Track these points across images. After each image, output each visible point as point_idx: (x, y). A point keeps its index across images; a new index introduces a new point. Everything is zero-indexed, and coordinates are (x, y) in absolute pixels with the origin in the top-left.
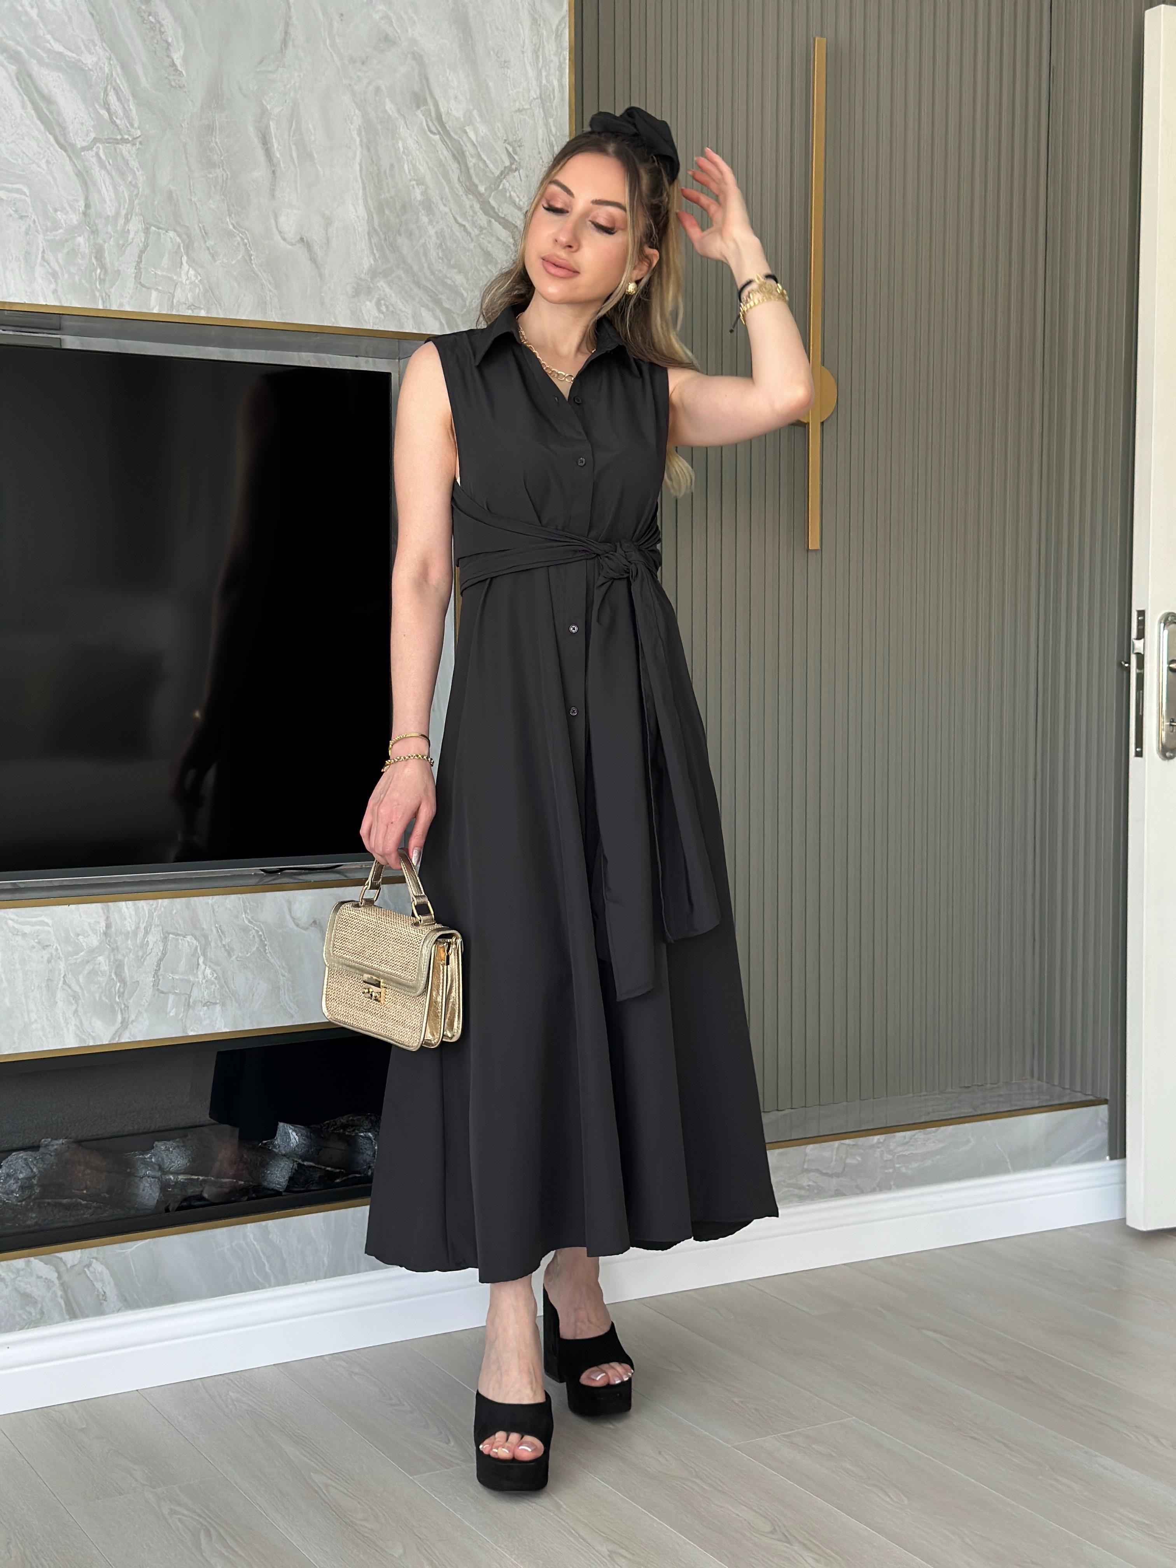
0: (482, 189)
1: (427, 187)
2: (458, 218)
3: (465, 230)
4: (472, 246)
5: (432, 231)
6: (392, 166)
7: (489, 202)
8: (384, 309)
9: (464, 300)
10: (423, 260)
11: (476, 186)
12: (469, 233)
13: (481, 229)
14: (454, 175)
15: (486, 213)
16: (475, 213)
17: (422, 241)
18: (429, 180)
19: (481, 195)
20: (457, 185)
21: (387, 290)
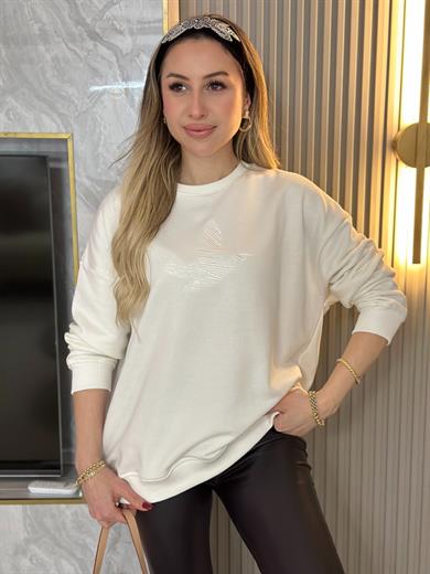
0: (89, 21)
1: (44, 24)
2: (70, 45)
3: (75, 53)
4: (81, 65)
5: (48, 57)
6: (15, 12)
7: (95, 32)
8: (12, 117)
9: (76, 106)
10: (42, 78)
11: (84, 19)
12: (79, 56)
13: (89, 51)
14: (66, 14)
15: (92, 38)
16: (83, 39)
17: (41, 65)
18: (45, 19)
19: (87, 25)
20: (68, 20)
21: (14, 103)
